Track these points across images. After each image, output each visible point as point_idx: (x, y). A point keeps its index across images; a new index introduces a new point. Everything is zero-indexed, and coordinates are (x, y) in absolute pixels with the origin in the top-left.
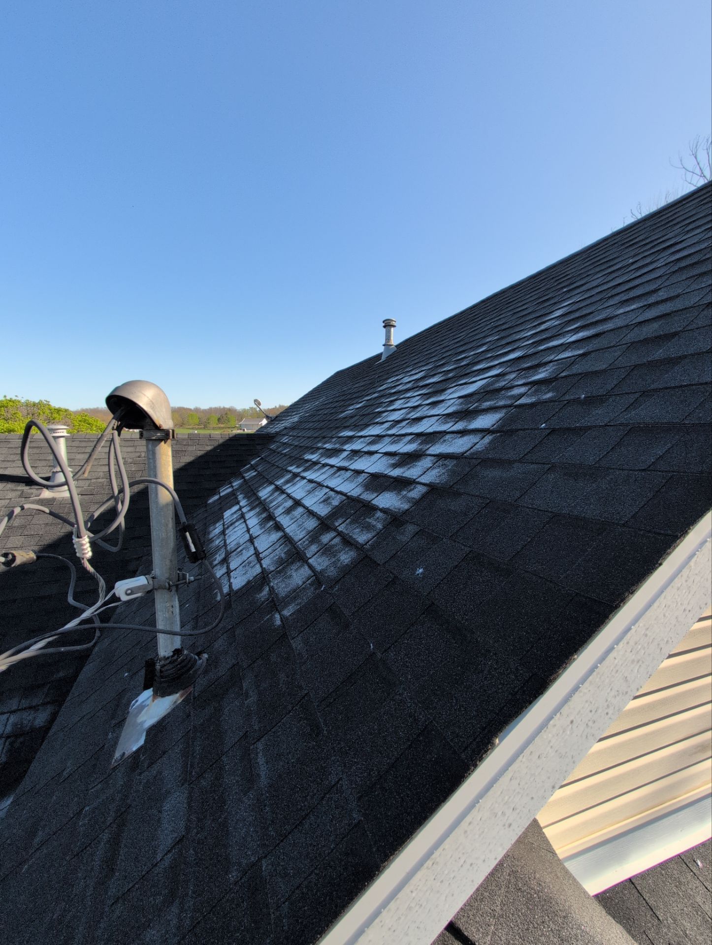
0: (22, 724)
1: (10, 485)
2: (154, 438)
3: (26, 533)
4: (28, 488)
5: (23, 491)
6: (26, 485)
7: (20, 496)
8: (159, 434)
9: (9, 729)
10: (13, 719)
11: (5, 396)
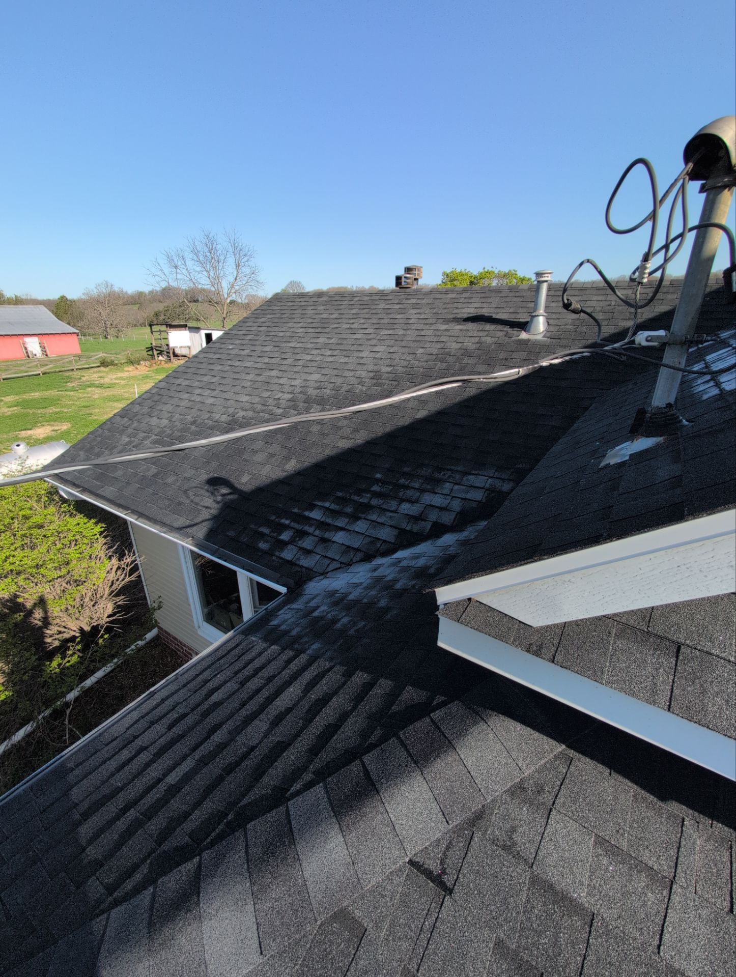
0: (495, 486)
1: (499, 327)
2: (719, 185)
3: (507, 364)
4: (511, 329)
5: (507, 332)
6: (510, 328)
7: (505, 336)
8: (726, 180)
9: (487, 486)
10: (490, 481)
11: (484, 269)
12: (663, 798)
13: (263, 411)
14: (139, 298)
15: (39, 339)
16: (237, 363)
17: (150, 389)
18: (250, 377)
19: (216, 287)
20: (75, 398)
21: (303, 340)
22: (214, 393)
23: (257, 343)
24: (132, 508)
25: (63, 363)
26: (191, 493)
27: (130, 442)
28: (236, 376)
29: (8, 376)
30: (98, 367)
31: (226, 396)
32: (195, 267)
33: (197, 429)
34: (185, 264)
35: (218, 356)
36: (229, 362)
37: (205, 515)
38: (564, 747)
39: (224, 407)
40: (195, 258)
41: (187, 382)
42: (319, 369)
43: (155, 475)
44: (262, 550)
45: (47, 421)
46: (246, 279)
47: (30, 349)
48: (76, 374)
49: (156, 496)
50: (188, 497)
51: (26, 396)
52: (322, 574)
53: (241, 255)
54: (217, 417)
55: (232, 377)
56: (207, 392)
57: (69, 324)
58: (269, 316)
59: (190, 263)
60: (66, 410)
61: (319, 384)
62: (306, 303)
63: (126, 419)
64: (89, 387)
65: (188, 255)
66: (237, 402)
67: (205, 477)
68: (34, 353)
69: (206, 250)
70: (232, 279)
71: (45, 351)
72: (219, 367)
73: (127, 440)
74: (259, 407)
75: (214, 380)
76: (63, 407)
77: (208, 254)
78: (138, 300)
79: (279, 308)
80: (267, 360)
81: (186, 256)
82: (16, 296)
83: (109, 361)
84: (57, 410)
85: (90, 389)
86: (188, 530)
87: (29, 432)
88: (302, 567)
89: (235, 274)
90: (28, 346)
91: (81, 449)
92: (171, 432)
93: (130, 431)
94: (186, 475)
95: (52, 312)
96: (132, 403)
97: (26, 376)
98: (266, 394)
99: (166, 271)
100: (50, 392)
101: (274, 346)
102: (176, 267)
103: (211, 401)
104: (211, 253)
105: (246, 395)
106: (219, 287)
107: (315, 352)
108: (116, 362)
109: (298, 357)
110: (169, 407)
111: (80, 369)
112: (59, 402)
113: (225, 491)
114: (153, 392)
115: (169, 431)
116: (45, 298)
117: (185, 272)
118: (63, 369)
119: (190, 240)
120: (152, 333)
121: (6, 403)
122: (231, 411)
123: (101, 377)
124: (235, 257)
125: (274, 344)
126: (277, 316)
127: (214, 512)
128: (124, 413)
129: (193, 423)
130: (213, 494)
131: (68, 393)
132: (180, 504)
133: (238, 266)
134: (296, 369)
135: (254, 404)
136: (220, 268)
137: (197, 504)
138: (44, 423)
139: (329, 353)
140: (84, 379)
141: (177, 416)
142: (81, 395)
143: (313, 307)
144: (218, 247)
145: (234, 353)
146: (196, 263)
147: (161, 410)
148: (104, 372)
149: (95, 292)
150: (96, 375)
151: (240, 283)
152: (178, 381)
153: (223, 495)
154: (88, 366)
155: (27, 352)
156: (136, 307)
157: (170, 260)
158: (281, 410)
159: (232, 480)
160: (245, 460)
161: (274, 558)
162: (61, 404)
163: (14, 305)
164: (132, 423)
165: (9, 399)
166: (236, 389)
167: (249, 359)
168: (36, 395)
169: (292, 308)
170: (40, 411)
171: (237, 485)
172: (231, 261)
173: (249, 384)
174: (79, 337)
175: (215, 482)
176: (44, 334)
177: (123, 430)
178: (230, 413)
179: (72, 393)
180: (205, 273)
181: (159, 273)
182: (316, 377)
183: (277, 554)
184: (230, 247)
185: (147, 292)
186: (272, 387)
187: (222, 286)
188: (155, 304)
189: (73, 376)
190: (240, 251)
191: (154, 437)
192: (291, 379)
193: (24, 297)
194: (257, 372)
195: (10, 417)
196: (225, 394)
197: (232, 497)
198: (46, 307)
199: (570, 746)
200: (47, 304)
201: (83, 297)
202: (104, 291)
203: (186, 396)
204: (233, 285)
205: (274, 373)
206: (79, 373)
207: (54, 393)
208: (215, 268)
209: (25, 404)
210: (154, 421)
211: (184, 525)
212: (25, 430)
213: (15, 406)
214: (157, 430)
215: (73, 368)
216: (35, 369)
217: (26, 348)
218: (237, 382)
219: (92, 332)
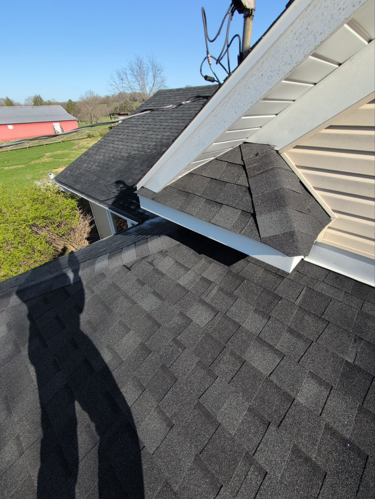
12: (200, 253)
13: (142, 151)
14: (107, 100)
15: (60, 124)
16: (135, 128)
17: (97, 143)
18: (139, 135)
19: (143, 91)
20: (76, 154)
21: (166, 115)
22: (123, 144)
23: (145, 117)
24: (86, 193)
25: (71, 136)
26: (108, 187)
27: (87, 166)
28: (134, 135)
29: (47, 143)
30: (87, 138)
31: (128, 144)
32: (132, 79)
33: (114, 160)
34: (127, 78)
35: (127, 125)
36: (131, 128)
37: (113, 195)
38: (179, 242)
39: (127, 150)
40: (132, 73)
41: (112, 139)
42: (170, 130)
43: (96, 180)
44: (132, 209)
45: (64, 165)
46: (159, 85)
47: (56, 129)
48: (77, 142)
49: (95, 189)
50: (107, 189)
51: (55, 153)
52: (152, 218)
53: (156, 70)
54: (123, 154)
55: (132, 135)
56: (120, 143)
57: (74, 115)
58: (153, 103)
59: (129, 77)
60: (72, 160)
61: (168, 137)
62: (171, 95)
63: (86, 157)
64: (83, 148)
65: (129, 72)
66: (132, 147)
67: (115, 180)
68: (58, 131)
69: (138, 68)
70: (151, 85)
71: (63, 130)
72: (127, 131)
73: (86, 165)
74: (141, 149)
75: (124, 137)
76: (70, 158)
77: (139, 71)
78: (106, 101)
79: (158, 98)
80: (148, 126)
81: (127, 72)
82: (49, 101)
83: (91, 135)
84: (68, 160)
85: (83, 149)
86: (105, 201)
87: (57, 170)
88: (145, 215)
89: (153, 81)
90: (55, 127)
91: (68, 170)
92: (103, 162)
93: (88, 161)
94: (107, 180)
95: (65, 109)
96: (89, 149)
97: (55, 143)
98: (145, 143)
99: (118, 83)
100: (65, 151)
101: (152, 119)
102: (122, 79)
103: (121, 147)
104: (140, 70)
105: (136, 144)
106: (145, 90)
107: (170, 121)
108: (95, 135)
109: (162, 124)
110: (104, 151)
111: (79, 139)
112: (69, 156)
113: (121, 186)
114: (98, 144)
115: (102, 161)
116: (62, 102)
117: (127, 82)
118: (70, 139)
119: (129, 62)
120: (111, 119)
121: (46, 156)
122: (129, 151)
123: (88, 143)
124: (153, 72)
125: (153, 118)
126: (157, 103)
127: (116, 194)
128: (86, 154)
129: (113, 157)
130: (117, 187)
131: (73, 151)
132: (104, 191)
133: (154, 77)
134: (160, 130)
135: (139, 147)
136: (145, 79)
137: (111, 191)
138: (63, 166)
139: (176, 121)
140: (80, 144)
141: (107, 154)
142: (78, 152)
143: (174, 97)
144: (144, 65)
145: (134, 123)
146: (132, 76)
147: (101, 152)
148: (89, 141)
149: (85, 97)
150: (85, 142)
151: (156, 88)
152: (109, 138)
153: (121, 188)
154: (82, 138)
155: (55, 131)
156: (105, 105)
157: (119, 75)
158: (150, 150)
159: (125, 181)
160: (131, 173)
161: (136, 212)
162: (70, 157)
163: (48, 105)
164: (89, 158)
165: (47, 154)
166: (133, 141)
167: (141, 126)
168: (59, 152)
169: (164, 98)
170: (61, 160)
171: (126, 183)
172: (151, 74)
173: (138, 138)
174: (79, 123)
175: (118, 182)
176: (62, 121)
177: (85, 161)
178: (129, 152)
179: (75, 151)
180: (137, 83)
181: (114, 84)
182: (168, 134)
183: (137, 210)
184: (150, 65)
185: (111, 96)
186: (148, 139)
187: (146, 90)
188: (115, 103)
189: (75, 143)
190: (156, 67)
191: (97, 164)
192: (157, 135)
193: (52, 101)
194: (143, 132)
195: (48, 163)
196: (127, 143)
197: (124, 188)
198: (63, 107)
199: (181, 243)
200: (62, 105)
201: (80, 100)
202: (89, 96)
203: (111, 145)
204: (152, 89)
205: (150, 133)
206: (78, 141)
207: (66, 151)
208: (143, 79)
209: (54, 157)
210: (97, 157)
211: (104, 200)
212: (55, 169)
213: (51, 158)
214: (98, 161)
215: (75, 139)
216: (58, 139)
217: (54, 129)
218: (133, 138)
219: (85, 120)
